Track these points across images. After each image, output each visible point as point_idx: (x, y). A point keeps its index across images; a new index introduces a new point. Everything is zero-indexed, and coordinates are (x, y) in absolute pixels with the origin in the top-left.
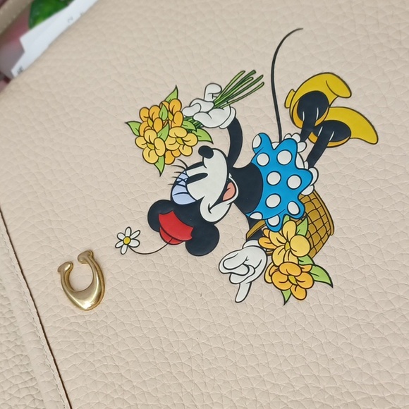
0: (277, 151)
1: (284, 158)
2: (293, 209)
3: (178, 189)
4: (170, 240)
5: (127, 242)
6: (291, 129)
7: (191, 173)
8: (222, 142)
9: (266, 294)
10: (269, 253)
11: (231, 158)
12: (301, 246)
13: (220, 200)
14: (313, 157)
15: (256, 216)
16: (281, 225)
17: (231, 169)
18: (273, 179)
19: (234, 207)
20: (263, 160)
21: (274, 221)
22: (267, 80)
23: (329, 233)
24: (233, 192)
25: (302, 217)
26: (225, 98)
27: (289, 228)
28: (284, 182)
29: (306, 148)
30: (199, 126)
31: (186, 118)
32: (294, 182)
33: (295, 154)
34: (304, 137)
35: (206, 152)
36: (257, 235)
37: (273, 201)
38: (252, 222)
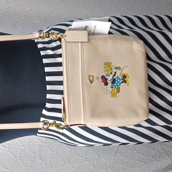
0: (118, 79)
1: (119, 80)
2: (117, 87)
3: (106, 76)
4: (103, 81)
5: (98, 78)
6: (121, 78)
7: (108, 75)
8: (113, 74)
9: (110, 95)
10: (112, 90)
11: (114, 76)
12: (116, 92)
13: (110, 80)
14: (122, 83)
15: (113, 85)
16: (115, 88)
17: (113, 77)
18: (116, 82)
19: (111, 83)
20: (116, 79)
21: (114, 87)
22: (122, 70)
23: (119, 92)
24: (112, 81)
25: (117, 88)
26: (116, 68)
27: (115, 89)
28: (117, 83)
29: (121, 81)
30: (112, 69)
31: (111, 67)
32: (118, 84)
33: (120, 81)
34: (122, 80)
35: (111, 73)
36: (112, 87)
37: (115, 85)
38: (112, 86)
